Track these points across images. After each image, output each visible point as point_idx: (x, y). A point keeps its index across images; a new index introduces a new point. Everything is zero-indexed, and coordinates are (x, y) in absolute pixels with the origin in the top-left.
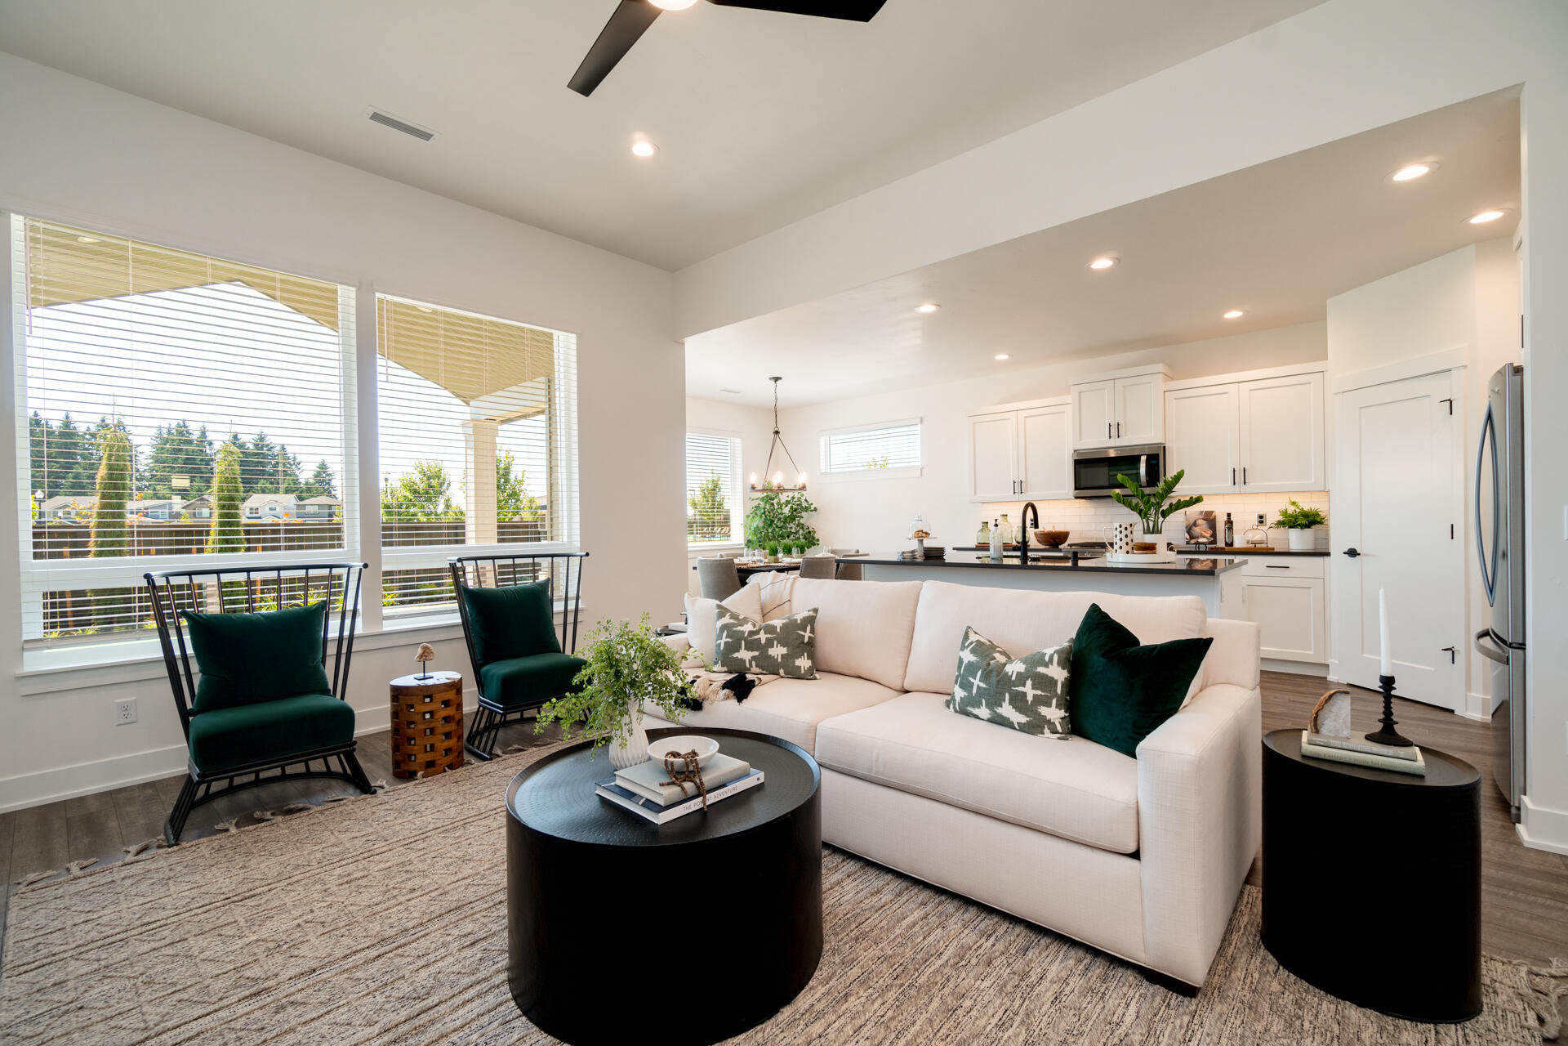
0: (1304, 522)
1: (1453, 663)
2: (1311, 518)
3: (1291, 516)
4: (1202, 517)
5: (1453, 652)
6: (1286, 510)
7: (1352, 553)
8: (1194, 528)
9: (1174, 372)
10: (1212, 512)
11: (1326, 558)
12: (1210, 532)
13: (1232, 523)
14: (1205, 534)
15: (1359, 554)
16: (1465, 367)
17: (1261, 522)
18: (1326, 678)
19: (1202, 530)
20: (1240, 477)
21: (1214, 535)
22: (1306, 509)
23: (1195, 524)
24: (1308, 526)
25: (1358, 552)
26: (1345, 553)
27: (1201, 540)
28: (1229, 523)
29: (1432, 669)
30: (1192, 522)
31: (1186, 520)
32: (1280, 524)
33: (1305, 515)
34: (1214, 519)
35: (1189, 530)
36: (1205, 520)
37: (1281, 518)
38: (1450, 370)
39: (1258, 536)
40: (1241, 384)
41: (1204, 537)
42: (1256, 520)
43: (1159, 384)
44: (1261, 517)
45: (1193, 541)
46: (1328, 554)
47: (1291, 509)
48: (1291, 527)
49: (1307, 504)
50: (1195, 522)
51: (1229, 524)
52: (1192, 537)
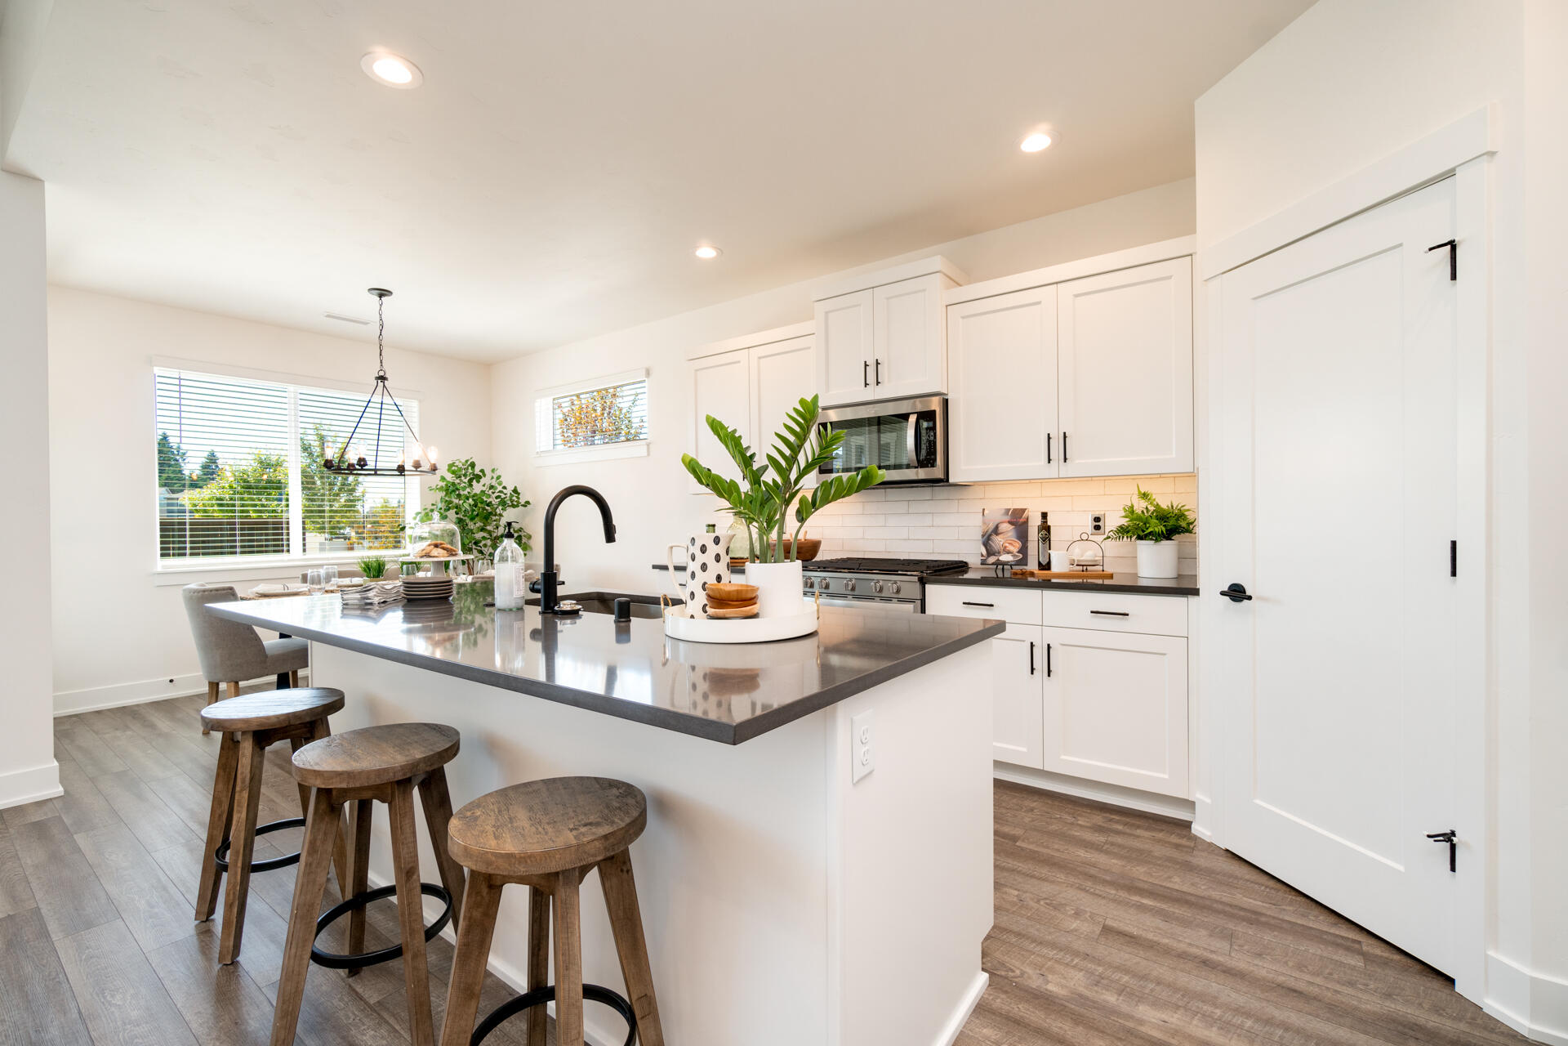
0: (1160, 528)
1: (1453, 869)
2: (1172, 522)
3: (1139, 518)
4: (1007, 518)
5: (1453, 848)
6: (1132, 507)
7: (1237, 593)
8: (994, 537)
9: (963, 274)
10: (1023, 510)
11: (1192, 599)
12: (1018, 544)
13: (1048, 529)
14: (1011, 548)
15: (1250, 598)
16: (1492, 154)
17: (1097, 528)
18: (1186, 825)
19: (1007, 540)
20: (1058, 447)
21: (1024, 550)
22: (1164, 505)
23: (996, 531)
24: (1168, 535)
25: (1248, 593)
26: (1223, 593)
27: (1005, 558)
28: (1045, 528)
29: (1401, 868)
30: (992, 526)
31: (984, 523)
32: (1123, 531)
33: (1162, 517)
34: (1026, 522)
35: (987, 541)
36: (1010, 522)
37: (1124, 522)
38: (1450, 174)
39: (1087, 553)
40: (1059, 285)
41: (1009, 552)
42: (1090, 524)
43: (937, 291)
44: (1097, 519)
45: (992, 559)
46: (1195, 592)
47: (1140, 506)
48: (1140, 538)
49: (1166, 499)
50: (997, 527)
51: (1044, 532)
52: (990, 553)
